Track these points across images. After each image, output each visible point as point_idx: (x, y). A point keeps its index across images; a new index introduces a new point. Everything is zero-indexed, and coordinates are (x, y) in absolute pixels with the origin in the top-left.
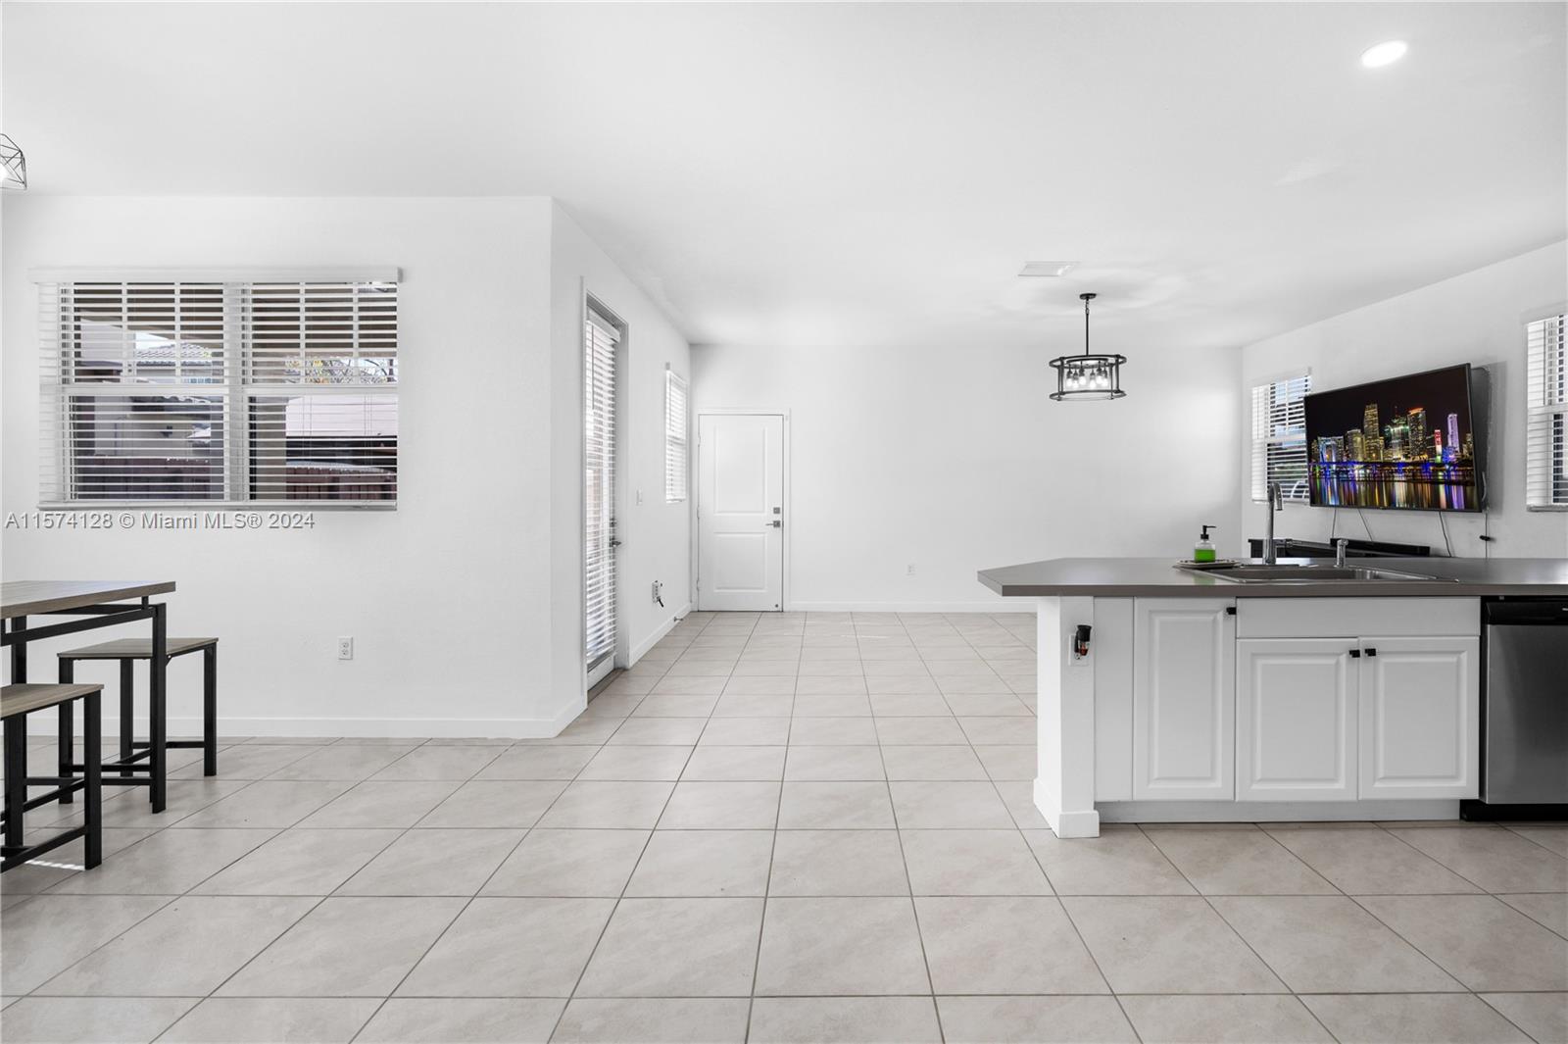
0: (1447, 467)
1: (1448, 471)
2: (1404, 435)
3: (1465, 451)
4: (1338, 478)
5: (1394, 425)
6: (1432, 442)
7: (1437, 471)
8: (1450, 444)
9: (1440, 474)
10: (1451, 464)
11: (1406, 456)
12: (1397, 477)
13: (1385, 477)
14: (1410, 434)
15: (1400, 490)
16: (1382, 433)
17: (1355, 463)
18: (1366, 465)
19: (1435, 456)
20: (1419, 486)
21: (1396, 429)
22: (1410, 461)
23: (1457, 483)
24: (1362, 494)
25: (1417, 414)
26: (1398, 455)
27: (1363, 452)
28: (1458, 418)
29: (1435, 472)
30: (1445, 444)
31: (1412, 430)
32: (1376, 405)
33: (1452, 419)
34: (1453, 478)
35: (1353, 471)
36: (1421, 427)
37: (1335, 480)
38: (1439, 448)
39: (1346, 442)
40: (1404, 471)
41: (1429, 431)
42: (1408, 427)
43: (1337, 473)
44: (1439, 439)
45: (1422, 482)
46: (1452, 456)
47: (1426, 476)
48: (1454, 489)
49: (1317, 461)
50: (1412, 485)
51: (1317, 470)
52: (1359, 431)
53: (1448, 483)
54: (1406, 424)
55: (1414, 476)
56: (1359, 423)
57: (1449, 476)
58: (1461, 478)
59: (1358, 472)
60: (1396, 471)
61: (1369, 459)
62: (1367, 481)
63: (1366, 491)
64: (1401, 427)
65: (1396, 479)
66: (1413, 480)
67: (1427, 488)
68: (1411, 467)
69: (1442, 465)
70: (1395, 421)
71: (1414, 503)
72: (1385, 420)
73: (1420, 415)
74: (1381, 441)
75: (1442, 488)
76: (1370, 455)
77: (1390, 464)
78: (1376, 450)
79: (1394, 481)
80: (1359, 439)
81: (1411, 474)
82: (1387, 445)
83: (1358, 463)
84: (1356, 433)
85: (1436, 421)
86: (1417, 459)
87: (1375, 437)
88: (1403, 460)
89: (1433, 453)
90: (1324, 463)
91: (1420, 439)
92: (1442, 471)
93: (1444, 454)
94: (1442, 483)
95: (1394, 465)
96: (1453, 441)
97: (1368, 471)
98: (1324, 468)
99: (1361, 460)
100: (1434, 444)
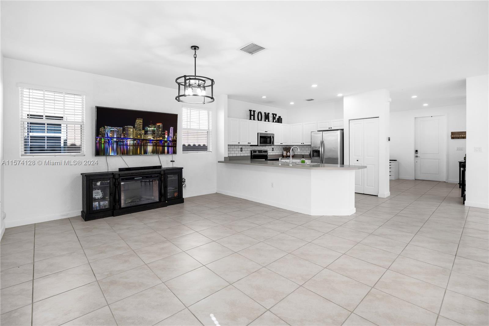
0: (169, 142)
1: (169, 143)
2: (153, 132)
3: (175, 138)
4: (117, 144)
5: (149, 127)
6: (164, 134)
7: (165, 143)
8: (170, 135)
9: (166, 144)
10: (170, 141)
11: (153, 138)
12: (149, 144)
13: (143, 144)
14: (156, 131)
15: (150, 148)
16: (143, 129)
17: (128, 138)
18: (134, 139)
19: (165, 138)
20: (158, 147)
21: (150, 129)
22: (155, 139)
23: (171, 146)
24: (131, 150)
25: (160, 125)
26: (150, 137)
27: (133, 135)
28: (173, 128)
29: (164, 143)
30: (168, 135)
31: (157, 130)
32: (142, 119)
33: (172, 129)
34: (170, 145)
35: (127, 141)
36: (160, 129)
37: (115, 145)
38: (166, 136)
39: (124, 130)
40: (152, 142)
41: (164, 130)
42: (155, 129)
43: (116, 141)
44: (167, 134)
45: (159, 146)
46: (170, 139)
47: (161, 144)
48: (170, 148)
49: (103, 136)
50: (155, 147)
51: (103, 140)
52: (132, 127)
53: (168, 146)
54: (155, 127)
55: (156, 144)
56: (133, 124)
57: (169, 144)
58: (172, 145)
59: (130, 142)
60: (149, 142)
61: (136, 138)
62: (134, 145)
63: (132, 149)
64: (153, 128)
65: (148, 145)
66: (155, 145)
67: (161, 148)
68: (156, 141)
69: (167, 141)
70: (150, 126)
71: (155, 152)
72: (145, 125)
73: (161, 126)
74: (143, 132)
75: (166, 148)
76: (137, 136)
77: (147, 140)
78: (140, 135)
79: (147, 146)
80: (131, 130)
81: (155, 143)
82: (146, 133)
83: (130, 139)
84: (131, 128)
85: (166, 128)
86: (158, 139)
87: (140, 130)
88: (152, 139)
89: (164, 137)
90: (108, 137)
91: (160, 133)
92: (166, 143)
93: (167, 138)
94: (166, 146)
95: (148, 140)
96: (171, 135)
97: (135, 142)
98: (109, 140)
99: (132, 137)
100: (165, 135)
